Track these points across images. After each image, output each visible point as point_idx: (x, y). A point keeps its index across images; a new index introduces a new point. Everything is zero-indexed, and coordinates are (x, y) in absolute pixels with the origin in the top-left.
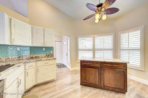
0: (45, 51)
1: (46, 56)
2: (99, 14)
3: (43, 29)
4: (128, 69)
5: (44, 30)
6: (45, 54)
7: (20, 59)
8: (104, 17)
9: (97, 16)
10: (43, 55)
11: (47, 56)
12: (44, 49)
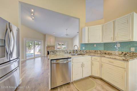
1: (121, 54)
6: (120, 51)
7: (96, 52)
10: (118, 53)
11: (123, 54)
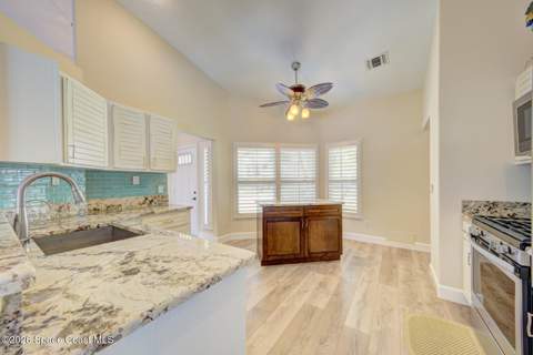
0: (142, 185)
1: (144, 203)
2: (298, 104)
3: (146, 115)
4: (344, 221)
5: (148, 119)
6: (138, 195)
7: (62, 214)
8: (306, 114)
9: (294, 110)
10: (135, 200)
11: (148, 201)
12: (136, 180)
